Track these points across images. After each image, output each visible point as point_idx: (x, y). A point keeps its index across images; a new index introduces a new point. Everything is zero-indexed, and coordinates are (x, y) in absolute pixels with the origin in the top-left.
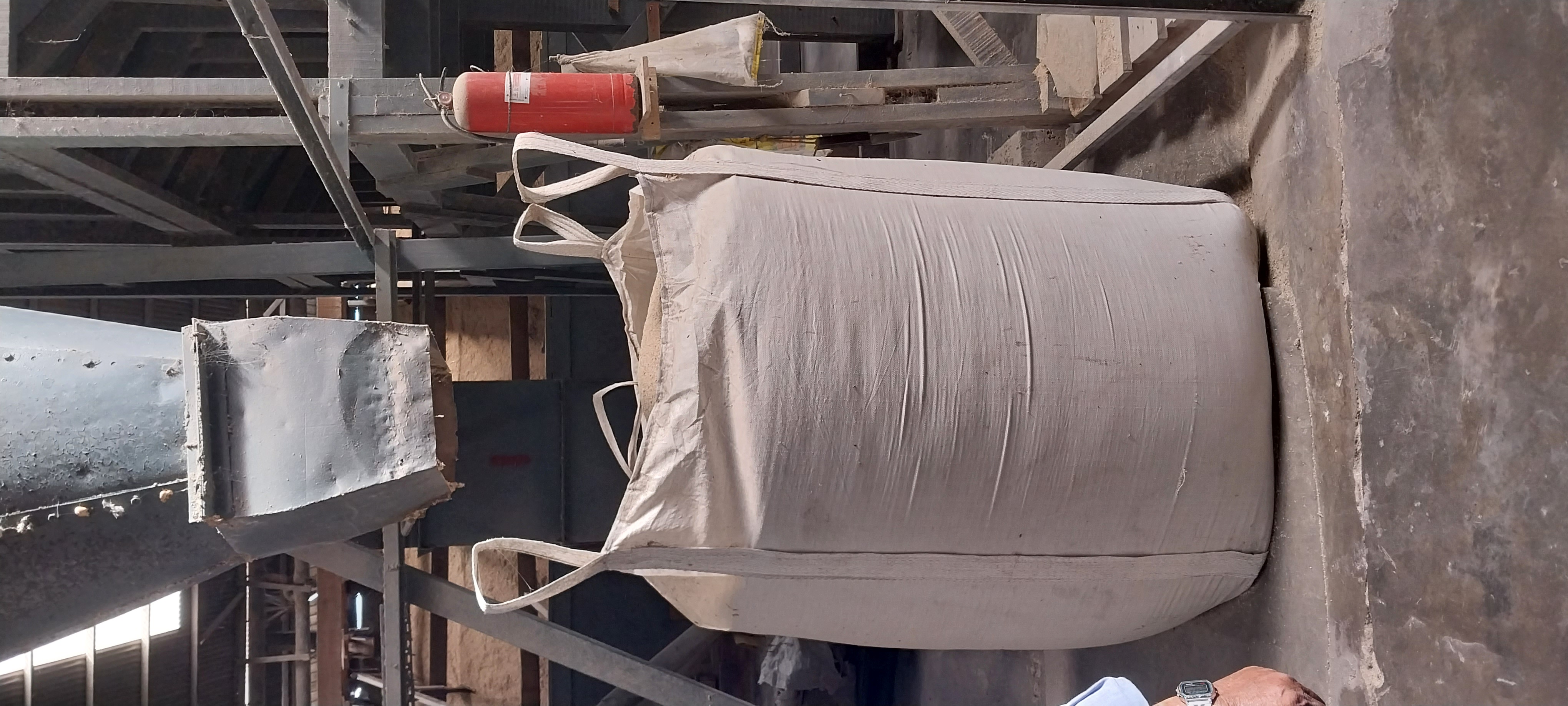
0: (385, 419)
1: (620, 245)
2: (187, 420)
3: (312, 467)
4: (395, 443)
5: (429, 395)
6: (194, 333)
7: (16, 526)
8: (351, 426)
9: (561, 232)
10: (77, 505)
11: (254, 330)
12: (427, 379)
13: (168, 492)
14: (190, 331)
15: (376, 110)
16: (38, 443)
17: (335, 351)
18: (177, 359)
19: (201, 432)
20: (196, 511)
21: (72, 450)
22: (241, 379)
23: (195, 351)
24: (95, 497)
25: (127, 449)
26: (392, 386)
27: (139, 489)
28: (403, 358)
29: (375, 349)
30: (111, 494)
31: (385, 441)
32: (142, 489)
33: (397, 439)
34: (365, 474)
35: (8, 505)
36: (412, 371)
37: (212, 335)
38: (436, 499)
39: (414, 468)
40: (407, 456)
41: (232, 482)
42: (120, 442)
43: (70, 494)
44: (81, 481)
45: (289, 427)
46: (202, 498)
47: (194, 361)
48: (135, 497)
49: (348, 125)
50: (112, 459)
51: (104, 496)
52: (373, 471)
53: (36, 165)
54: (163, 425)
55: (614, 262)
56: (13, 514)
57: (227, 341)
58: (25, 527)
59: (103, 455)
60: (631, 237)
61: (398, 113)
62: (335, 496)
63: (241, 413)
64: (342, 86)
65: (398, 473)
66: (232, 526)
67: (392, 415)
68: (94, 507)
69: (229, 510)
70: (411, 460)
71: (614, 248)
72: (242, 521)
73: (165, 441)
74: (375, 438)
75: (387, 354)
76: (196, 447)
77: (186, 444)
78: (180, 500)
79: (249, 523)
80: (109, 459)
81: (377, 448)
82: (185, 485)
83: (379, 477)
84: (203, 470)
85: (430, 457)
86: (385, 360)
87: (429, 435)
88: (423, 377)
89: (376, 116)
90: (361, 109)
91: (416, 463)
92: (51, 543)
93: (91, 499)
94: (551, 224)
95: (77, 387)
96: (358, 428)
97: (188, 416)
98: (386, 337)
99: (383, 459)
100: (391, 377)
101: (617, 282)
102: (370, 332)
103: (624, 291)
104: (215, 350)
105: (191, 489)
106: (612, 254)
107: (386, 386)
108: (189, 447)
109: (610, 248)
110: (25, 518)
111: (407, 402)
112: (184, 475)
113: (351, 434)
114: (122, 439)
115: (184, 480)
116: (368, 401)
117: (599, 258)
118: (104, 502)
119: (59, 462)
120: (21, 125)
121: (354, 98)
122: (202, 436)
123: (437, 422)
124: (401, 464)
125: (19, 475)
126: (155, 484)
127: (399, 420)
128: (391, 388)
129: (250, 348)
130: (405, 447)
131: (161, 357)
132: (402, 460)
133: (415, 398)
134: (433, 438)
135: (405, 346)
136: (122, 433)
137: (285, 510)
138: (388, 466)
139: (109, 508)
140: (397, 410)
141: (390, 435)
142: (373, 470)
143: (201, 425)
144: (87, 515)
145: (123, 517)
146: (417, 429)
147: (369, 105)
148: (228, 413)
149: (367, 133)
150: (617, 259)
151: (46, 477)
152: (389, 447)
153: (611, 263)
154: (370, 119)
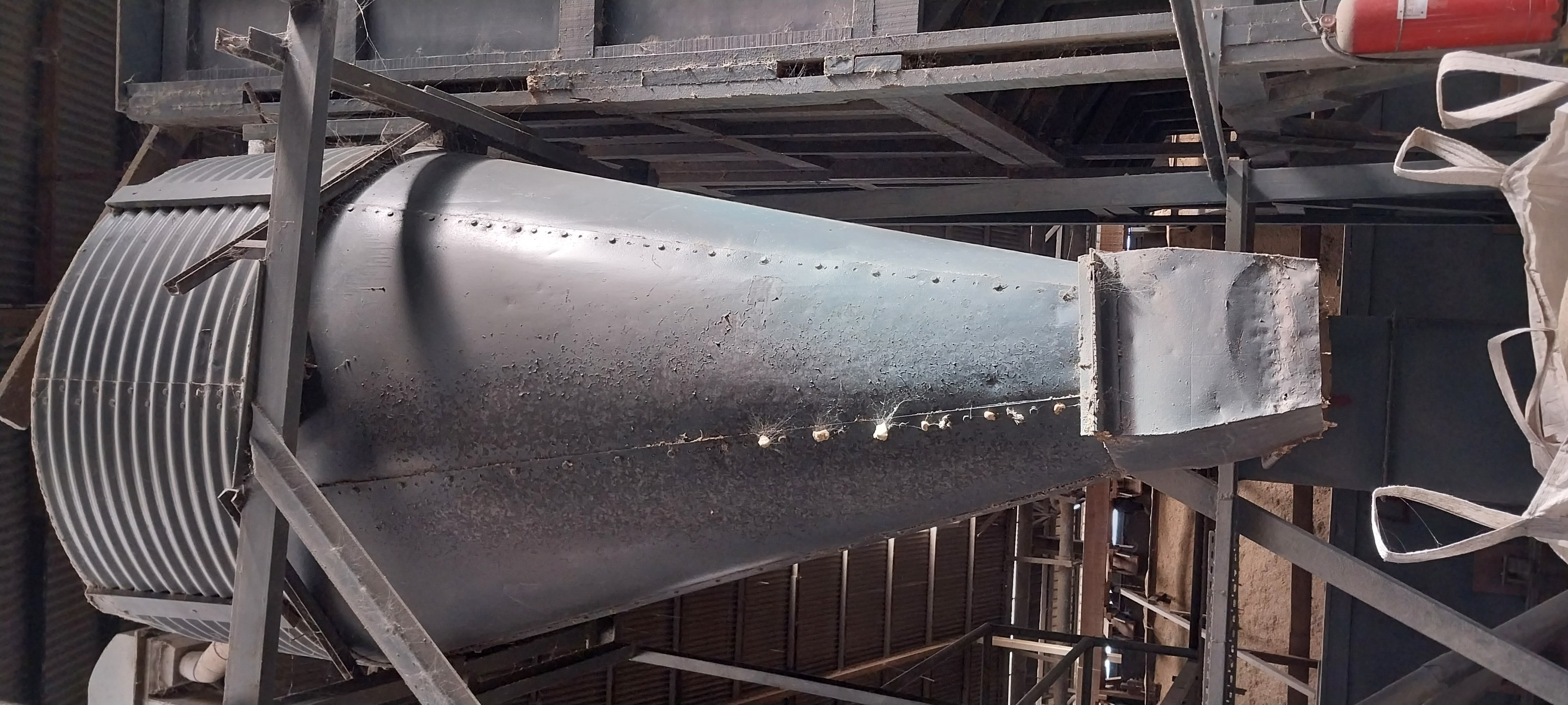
0: (1270, 353)
1: (1527, 170)
2: (1080, 342)
3: (1197, 394)
4: (1279, 377)
5: (1317, 331)
6: (1092, 262)
7: (938, 422)
8: (1237, 357)
9: (1449, 158)
10: (986, 409)
11: (1145, 260)
12: (1314, 314)
13: (1062, 405)
14: (1086, 261)
15: (1249, 39)
16: (958, 354)
17: (1223, 283)
18: (1072, 285)
19: (1095, 354)
20: (1088, 425)
21: (983, 362)
22: (1131, 307)
23: (1092, 279)
24: (1001, 404)
25: (1028, 364)
26: (1278, 320)
27: (1037, 401)
28: (1291, 292)
29: (1263, 282)
30: (1013, 403)
31: (1269, 375)
32: (1039, 401)
33: (1281, 373)
34: (1249, 405)
35: (933, 405)
36: (1300, 304)
37: (1107, 264)
38: (1306, 437)
39: (1298, 404)
40: (1291, 391)
41: (1121, 402)
42: (1022, 358)
43: (980, 400)
44: (990, 390)
45: (1176, 353)
46: (1094, 414)
47: (1090, 289)
48: (1033, 408)
49: (1220, 55)
50: (1016, 372)
51: (1008, 404)
52: (1257, 404)
53: (924, 110)
54: (1059, 345)
55: (1515, 191)
56: (937, 412)
57: (1120, 270)
58: (946, 424)
59: (1009, 368)
60: (1544, 162)
61: (1272, 41)
62: (1219, 424)
63: (1131, 339)
64: (1216, 17)
65: (1282, 407)
66: (1118, 442)
67: (1277, 349)
68: (1000, 412)
69: (1117, 429)
70: (1295, 395)
71: (1518, 174)
72: (1128, 439)
73: (1060, 359)
74: (1260, 370)
75: (1274, 288)
76: (1089, 367)
77: (1079, 364)
78: (1073, 414)
79: (1135, 442)
80: (1013, 372)
81: (1261, 381)
82: (1077, 400)
83: (1262, 409)
84: (1096, 389)
85: (1315, 394)
86: (1271, 294)
87: (1314, 372)
88: (1311, 312)
89: (1250, 44)
90: (1234, 39)
91: (1300, 399)
92: (964, 440)
93: (997, 405)
94: (1438, 150)
95: (989, 307)
96: (1243, 360)
97: (1082, 339)
98: (1274, 270)
99: (1267, 392)
100: (1278, 310)
101: (1518, 214)
102: (1258, 265)
103: (1526, 225)
104: (1109, 278)
105: (1083, 405)
106: (1515, 181)
107: (1272, 319)
108: (1082, 367)
109: (1512, 174)
110: (946, 417)
111: (1293, 337)
112: (1077, 391)
113: (1236, 365)
114: (1025, 356)
115: (1076, 396)
116: (1254, 334)
117: (1496, 186)
118: (1008, 409)
119: (973, 372)
120: (929, 75)
121: (1227, 28)
122: (1095, 358)
123: (1323, 358)
124: (1285, 399)
125: (943, 380)
126: (1051, 397)
127: (1284, 354)
128: (1278, 321)
129: (1141, 277)
130: (1290, 382)
131: (1058, 284)
132: (1286, 395)
133: (1301, 334)
134: (1319, 375)
135: (1294, 280)
136: (1025, 350)
137: (1170, 433)
138: (1272, 399)
139: (1012, 415)
140: (1283, 344)
141: (1274, 368)
142: (1257, 402)
143: (1095, 348)
144: (994, 419)
145: (1023, 423)
146: (1302, 366)
147: (1243, 34)
148: (1118, 337)
149: (1238, 63)
150: (1521, 187)
151: (963, 383)
152: (1273, 380)
153: (1512, 191)
154: (1243, 49)
